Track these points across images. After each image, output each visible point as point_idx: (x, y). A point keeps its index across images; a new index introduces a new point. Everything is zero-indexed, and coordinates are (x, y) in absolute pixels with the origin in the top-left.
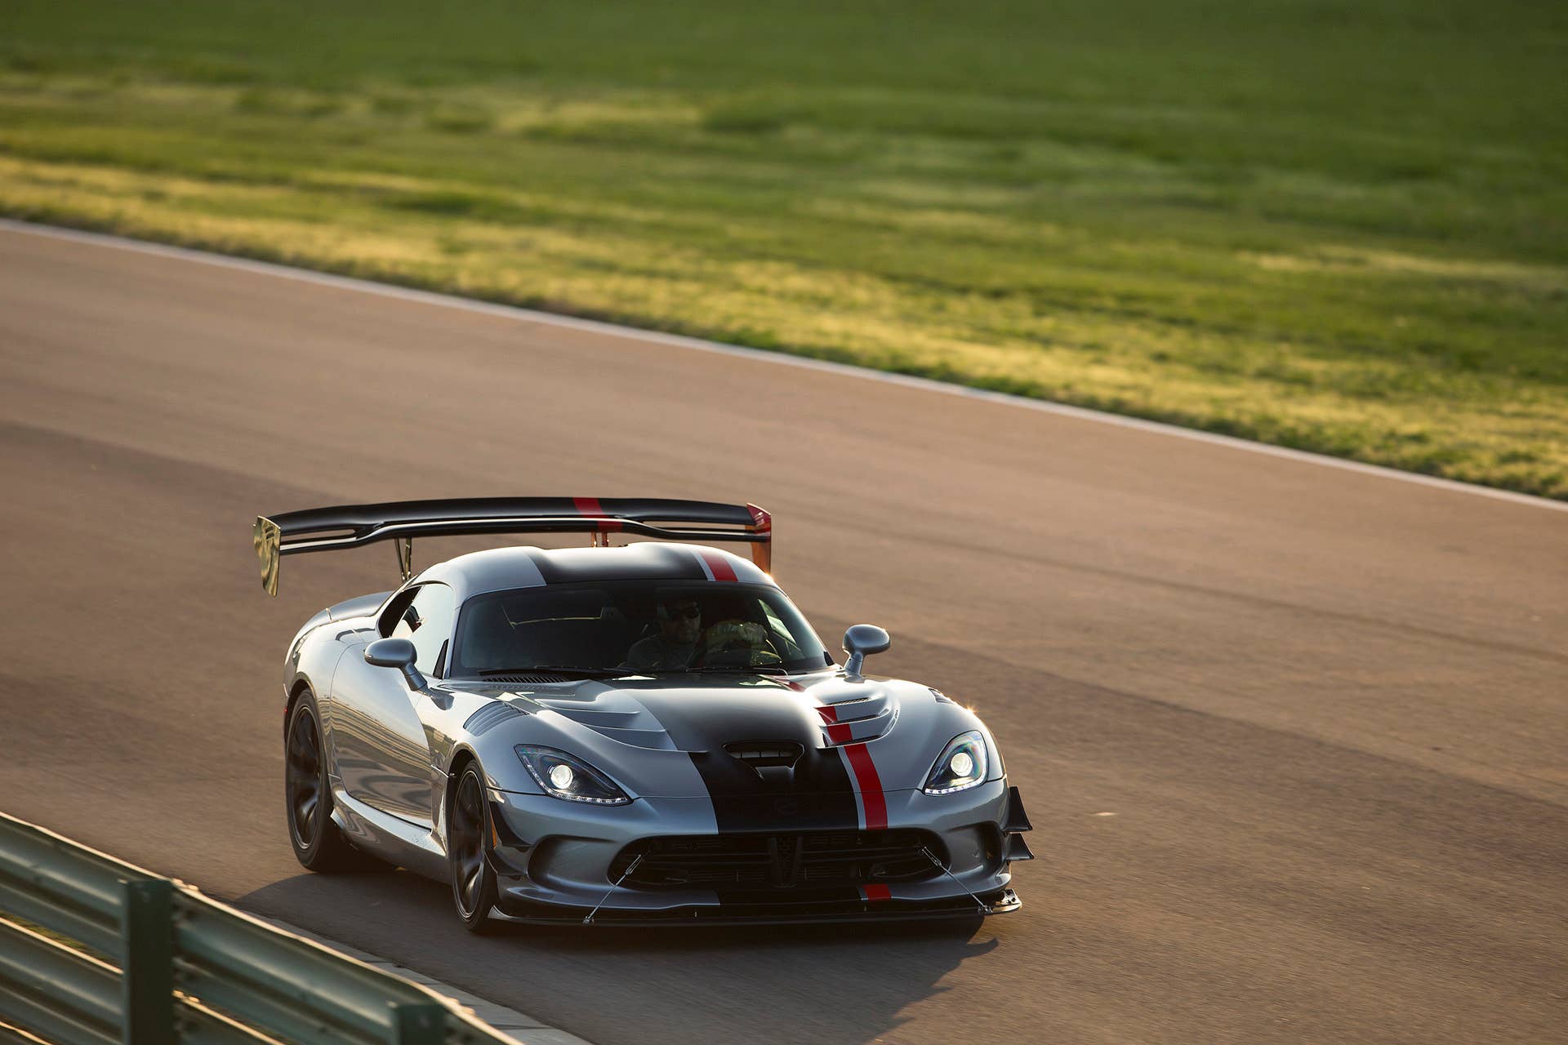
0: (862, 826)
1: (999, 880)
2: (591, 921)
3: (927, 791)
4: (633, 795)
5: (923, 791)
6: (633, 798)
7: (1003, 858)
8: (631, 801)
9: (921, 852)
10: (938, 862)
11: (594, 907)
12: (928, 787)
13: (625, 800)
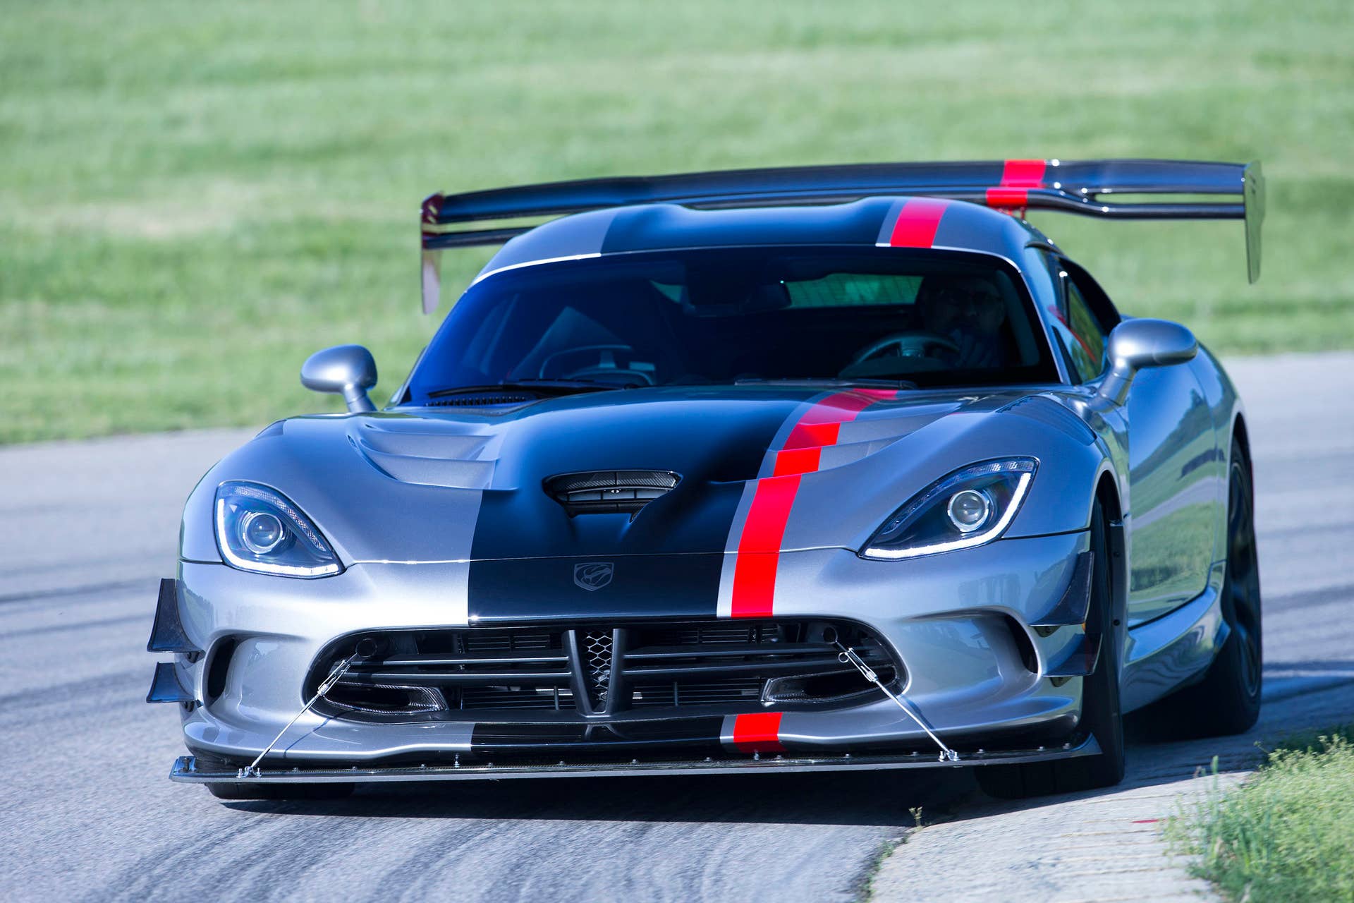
0: (724, 609)
2: (252, 775)
3: (870, 552)
4: (347, 558)
5: (860, 553)
6: (346, 565)
7: (1040, 673)
8: (344, 569)
9: (844, 657)
10: (871, 676)
11: (261, 752)
12: (875, 546)
13: (333, 568)
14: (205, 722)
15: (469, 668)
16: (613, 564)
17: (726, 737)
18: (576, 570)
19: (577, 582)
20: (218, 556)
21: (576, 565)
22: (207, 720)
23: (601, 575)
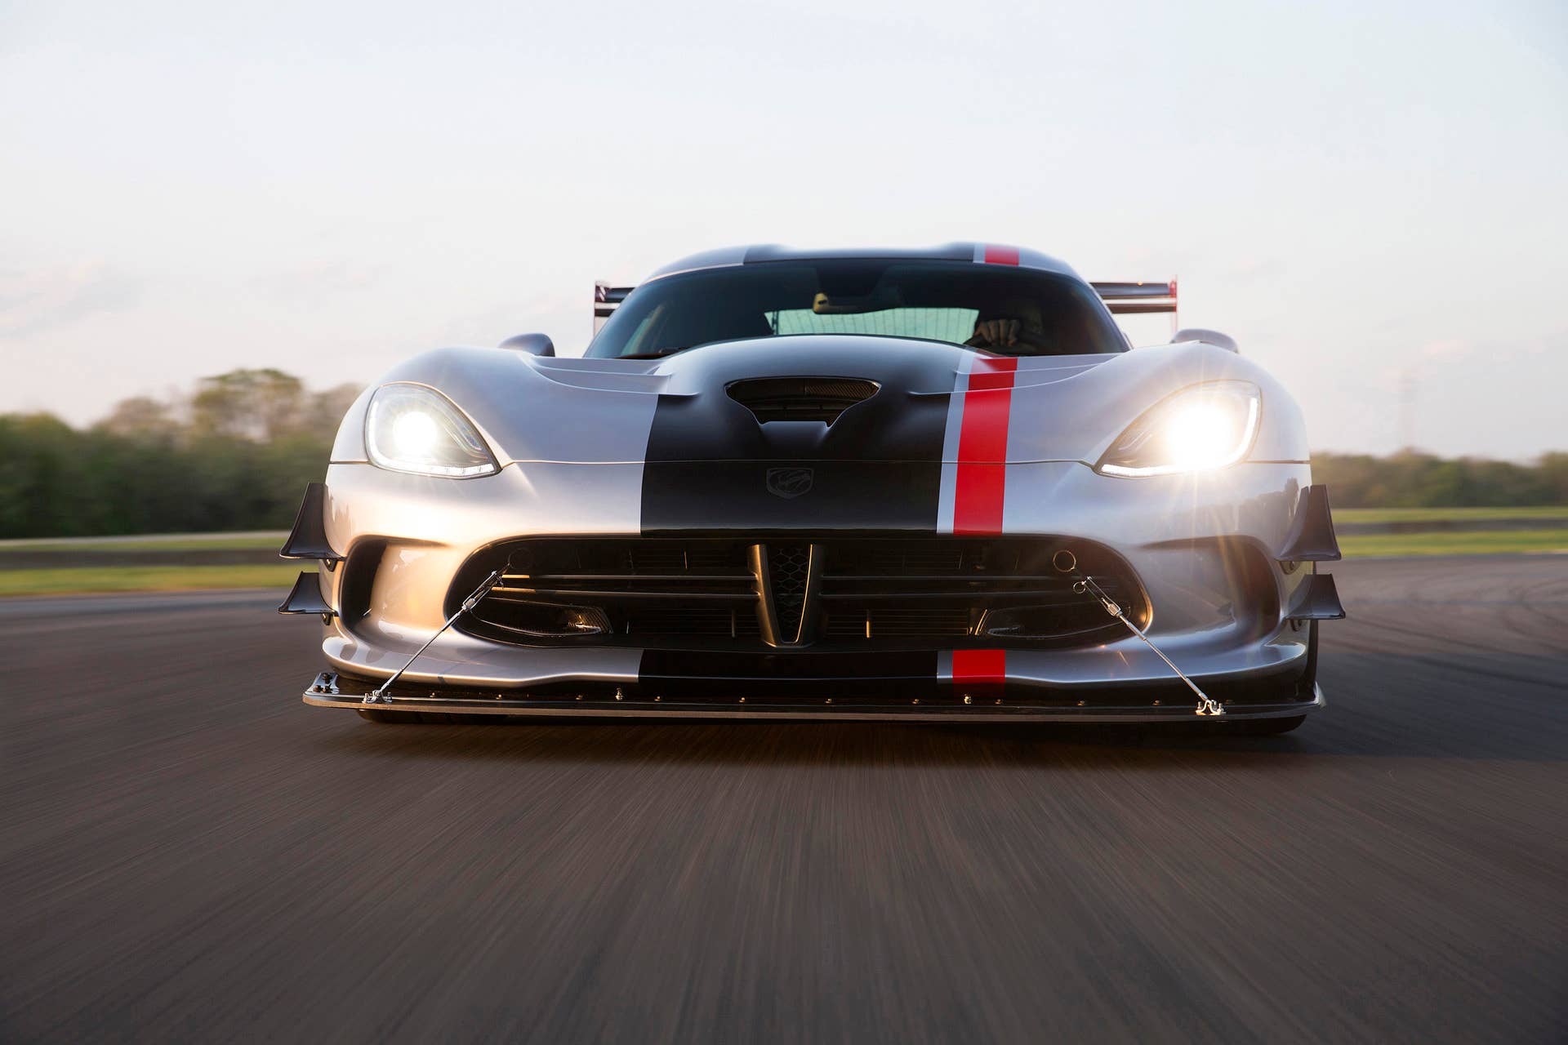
0: (945, 523)
1: (1275, 654)
2: (379, 701)
3: (1107, 468)
4: (503, 457)
5: (1096, 468)
6: (502, 465)
7: (1282, 614)
8: (499, 469)
9: (1080, 587)
10: (1114, 609)
11: (394, 674)
12: (1113, 462)
13: (489, 468)
14: (342, 637)
15: (637, 585)
16: (813, 472)
17: (944, 675)
18: (769, 474)
19: (770, 489)
20: (364, 455)
21: (768, 472)
22: (344, 636)
23: (798, 482)
